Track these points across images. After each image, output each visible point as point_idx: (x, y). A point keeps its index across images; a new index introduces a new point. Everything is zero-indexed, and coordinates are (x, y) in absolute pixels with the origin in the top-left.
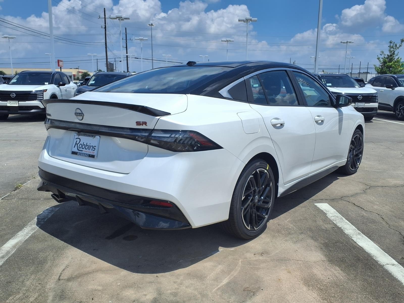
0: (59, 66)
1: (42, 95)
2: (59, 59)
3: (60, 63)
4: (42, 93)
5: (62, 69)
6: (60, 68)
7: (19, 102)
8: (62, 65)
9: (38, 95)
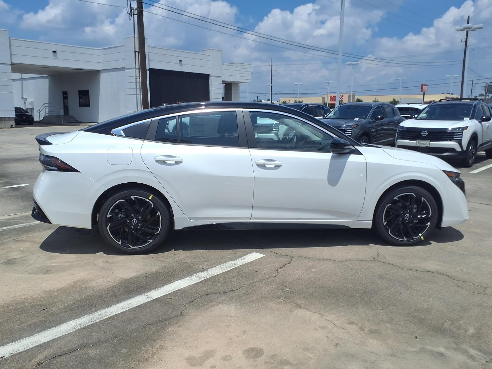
0: (422, 91)
1: (461, 134)
2: (424, 83)
3: (424, 87)
4: (461, 131)
5: (425, 95)
6: (423, 94)
7: (431, 143)
8: (426, 90)
9: (455, 134)
